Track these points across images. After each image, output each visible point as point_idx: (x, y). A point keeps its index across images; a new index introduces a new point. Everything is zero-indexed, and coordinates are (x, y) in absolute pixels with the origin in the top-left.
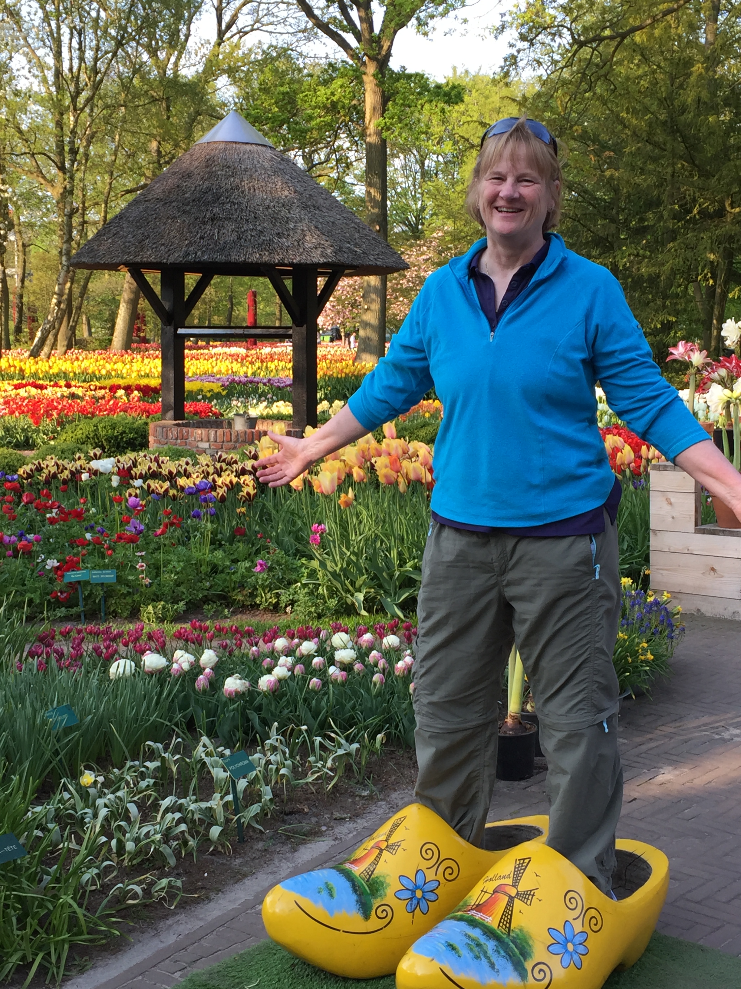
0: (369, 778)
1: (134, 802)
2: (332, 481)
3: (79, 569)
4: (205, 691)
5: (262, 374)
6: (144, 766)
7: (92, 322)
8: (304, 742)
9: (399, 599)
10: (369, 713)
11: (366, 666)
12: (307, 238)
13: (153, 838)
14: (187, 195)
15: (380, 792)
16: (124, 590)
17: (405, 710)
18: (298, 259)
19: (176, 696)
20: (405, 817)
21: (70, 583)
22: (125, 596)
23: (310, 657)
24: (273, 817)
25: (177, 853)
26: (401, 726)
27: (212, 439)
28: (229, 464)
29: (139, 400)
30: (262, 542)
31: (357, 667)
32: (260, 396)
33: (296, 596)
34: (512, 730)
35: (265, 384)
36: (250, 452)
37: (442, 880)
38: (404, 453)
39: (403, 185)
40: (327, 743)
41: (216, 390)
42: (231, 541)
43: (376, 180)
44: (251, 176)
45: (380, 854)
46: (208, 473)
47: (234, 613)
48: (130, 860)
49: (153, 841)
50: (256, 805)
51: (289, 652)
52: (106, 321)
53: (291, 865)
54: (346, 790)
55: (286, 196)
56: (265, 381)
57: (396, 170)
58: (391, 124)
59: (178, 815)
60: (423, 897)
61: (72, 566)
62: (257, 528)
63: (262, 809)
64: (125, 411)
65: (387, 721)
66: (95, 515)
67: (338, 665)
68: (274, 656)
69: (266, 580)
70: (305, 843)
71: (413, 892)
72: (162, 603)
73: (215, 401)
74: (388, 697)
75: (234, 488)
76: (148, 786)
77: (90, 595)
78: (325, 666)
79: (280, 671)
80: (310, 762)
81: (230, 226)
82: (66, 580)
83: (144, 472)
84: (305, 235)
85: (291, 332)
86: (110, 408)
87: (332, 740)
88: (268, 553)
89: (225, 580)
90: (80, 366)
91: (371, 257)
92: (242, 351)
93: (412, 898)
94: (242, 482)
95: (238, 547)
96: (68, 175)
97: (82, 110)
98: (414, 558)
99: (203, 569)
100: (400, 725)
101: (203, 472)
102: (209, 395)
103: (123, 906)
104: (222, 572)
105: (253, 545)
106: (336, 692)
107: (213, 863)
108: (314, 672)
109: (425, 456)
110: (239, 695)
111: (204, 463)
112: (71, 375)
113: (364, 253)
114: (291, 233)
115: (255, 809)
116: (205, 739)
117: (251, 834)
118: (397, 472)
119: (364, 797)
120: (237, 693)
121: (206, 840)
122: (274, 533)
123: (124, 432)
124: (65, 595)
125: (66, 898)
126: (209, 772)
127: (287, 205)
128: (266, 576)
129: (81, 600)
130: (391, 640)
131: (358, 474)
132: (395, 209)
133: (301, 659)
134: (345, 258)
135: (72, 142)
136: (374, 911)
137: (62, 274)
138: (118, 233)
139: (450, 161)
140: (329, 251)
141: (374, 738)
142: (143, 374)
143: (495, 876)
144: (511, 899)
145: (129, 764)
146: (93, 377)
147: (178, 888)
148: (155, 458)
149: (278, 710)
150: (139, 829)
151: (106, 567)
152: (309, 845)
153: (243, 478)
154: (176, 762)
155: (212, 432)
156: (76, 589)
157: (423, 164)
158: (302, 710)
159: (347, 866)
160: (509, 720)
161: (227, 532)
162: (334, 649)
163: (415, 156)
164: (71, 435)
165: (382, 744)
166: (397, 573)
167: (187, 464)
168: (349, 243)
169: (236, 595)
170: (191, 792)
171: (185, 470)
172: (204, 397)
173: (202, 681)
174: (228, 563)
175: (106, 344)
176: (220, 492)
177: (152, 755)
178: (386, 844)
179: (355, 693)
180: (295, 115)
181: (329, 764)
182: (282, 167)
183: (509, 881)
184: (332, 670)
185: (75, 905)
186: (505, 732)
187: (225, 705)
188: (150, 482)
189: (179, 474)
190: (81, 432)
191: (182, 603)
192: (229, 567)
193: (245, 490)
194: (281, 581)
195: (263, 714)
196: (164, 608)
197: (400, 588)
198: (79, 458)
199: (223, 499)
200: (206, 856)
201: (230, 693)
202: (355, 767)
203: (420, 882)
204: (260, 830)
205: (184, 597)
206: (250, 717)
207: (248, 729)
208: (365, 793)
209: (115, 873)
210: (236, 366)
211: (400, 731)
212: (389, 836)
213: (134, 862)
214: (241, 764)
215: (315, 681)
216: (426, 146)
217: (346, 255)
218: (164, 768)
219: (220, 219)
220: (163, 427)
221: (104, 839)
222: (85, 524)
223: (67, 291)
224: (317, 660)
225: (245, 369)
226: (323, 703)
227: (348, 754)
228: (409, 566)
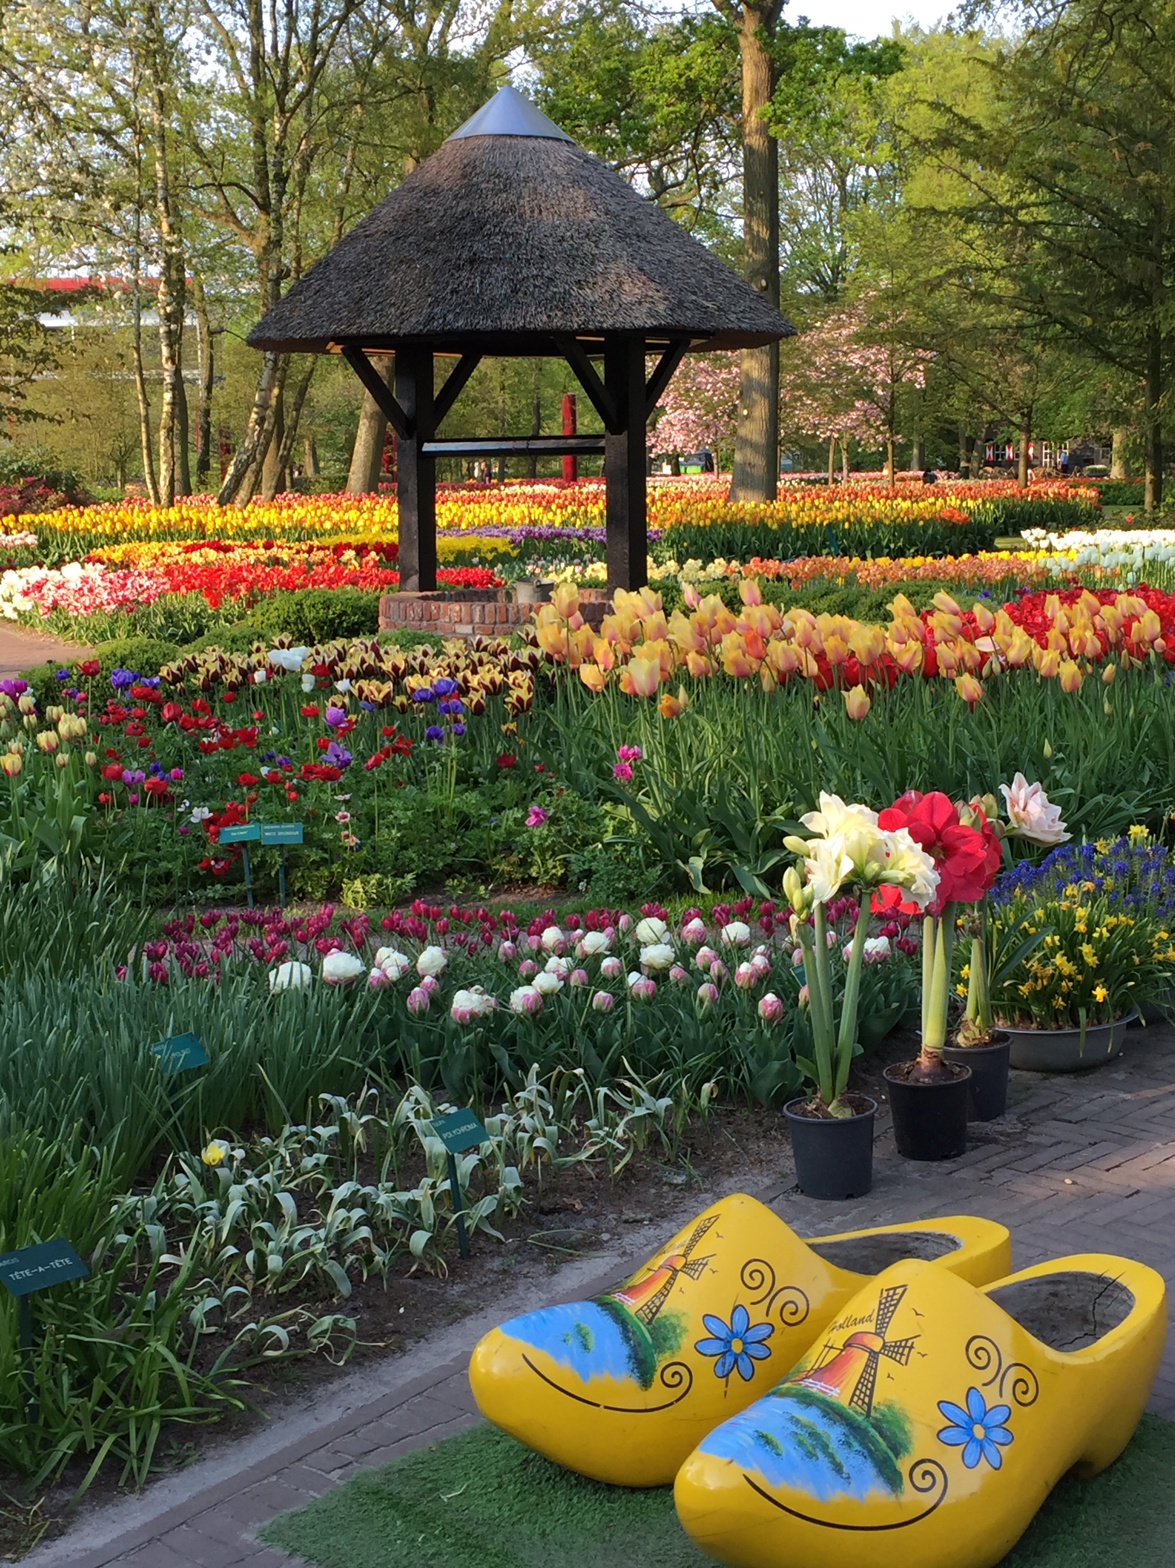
0: (685, 1156)
1: (290, 1191)
2: (651, 673)
3: (244, 822)
4: (422, 1014)
5: (578, 522)
6: (315, 1134)
7: (320, 452)
8: (584, 1095)
9: (762, 867)
10: (690, 1048)
11: (691, 973)
12: (626, 287)
13: (311, 1249)
14: (431, 224)
15: (705, 1177)
16: (315, 855)
17: (751, 1043)
18: (611, 322)
19: (375, 1020)
20: (717, 1217)
21: (231, 845)
22: (317, 865)
23: (598, 958)
24: (520, 1218)
25: (353, 1274)
26: (744, 1071)
27: (477, 619)
28: (495, 654)
29: (376, 564)
30: (542, 777)
31: (675, 973)
32: (572, 559)
33: (594, 864)
34: (928, 1075)
35: (580, 538)
36: (528, 635)
37: (778, 1324)
38: (774, 628)
39: (812, 219)
40: (619, 1097)
41: (502, 550)
42: (493, 777)
43: (760, 206)
44: (535, 189)
45: (673, 1278)
46: (457, 669)
47: (495, 892)
48: (275, 1286)
49: (312, 1254)
50: (489, 1198)
51: (564, 951)
52: (341, 450)
53: (544, 1297)
54: (648, 1174)
55: (592, 221)
56: (581, 533)
57: (799, 193)
58: (784, 112)
59: (357, 1213)
60: (744, 1351)
61: (235, 818)
62: (537, 756)
63: (501, 1204)
64: (354, 583)
65: (720, 1061)
66: (277, 738)
67: (646, 971)
68: (540, 957)
69: (546, 840)
70: (572, 1261)
71: (728, 1343)
72: (378, 876)
73: (500, 566)
74: (724, 1023)
75: (496, 691)
76: (317, 1165)
77: (263, 863)
78: (621, 972)
79: (546, 981)
80: (588, 1128)
81: (500, 272)
82: (223, 840)
83: (354, 669)
84: (621, 284)
85: (602, 443)
86: (330, 579)
87: (627, 1092)
88: (550, 794)
89: (481, 839)
90: (290, 518)
91: (732, 317)
92: (552, 490)
93: (724, 1353)
94: (510, 681)
95: (504, 786)
96: (273, 215)
97: (293, 111)
98: (789, 800)
99: (446, 821)
100: (744, 1068)
101: (449, 666)
102: (490, 556)
103: (258, 1360)
104: (478, 826)
105: (529, 784)
106: (638, 1014)
107: (415, 1292)
108: (604, 983)
109: (805, 631)
110: (475, 1019)
111: (452, 652)
112: (278, 530)
113: (719, 309)
114: (600, 280)
115: (487, 1205)
116: (417, 1091)
117: (482, 1244)
118: (761, 658)
119: (677, 1185)
120: (473, 1015)
121: (405, 1253)
122: (564, 765)
123: (344, 613)
124: (222, 864)
125: (157, 1345)
126: (420, 1146)
127: (593, 235)
128: (545, 832)
129: (246, 870)
130: (736, 930)
131: (696, 664)
132: (798, 258)
133: (583, 961)
134: (688, 318)
135: (279, 164)
136: (658, 1373)
137: (267, 373)
138: (322, 289)
139: (889, 177)
140: (661, 308)
141: (698, 1092)
142: (389, 526)
143: (847, 1319)
144: (874, 1356)
145: (287, 1130)
146: (313, 532)
147: (351, 1333)
148: (373, 644)
149: (542, 1044)
150: (291, 1233)
151: (287, 819)
152: (577, 1264)
153: (512, 676)
154: (365, 1125)
155: (477, 608)
156: (240, 855)
157: (844, 182)
158: (581, 1046)
159: (617, 1297)
160: (924, 1061)
161: (488, 763)
162: (640, 944)
163: (831, 170)
164: (261, 619)
165: (710, 1100)
166: (760, 825)
167: (425, 654)
168: (695, 293)
169: (499, 863)
170: (384, 1176)
171: (422, 665)
172: (483, 561)
173: (417, 997)
174: (486, 812)
175: (339, 485)
176: (475, 697)
177: (327, 1115)
178: (683, 1261)
179: (669, 1015)
180: (629, 105)
181: (620, 1131)
182: (585, 173)
183: (870, 1327)
184: (633, 978)
185: (171, 1358)
186: (917, 1080)
187: (455, 1035)
188: (363, 683)
189: (410, 670)
190: (276, 613)
191: (410, 876)
192: (486, 819)
193: (515, 693)
194: (570, 840)
195: (518, 1050)
196: (380, 884)
197: (765, 849)
198: (258, 650)
199: (479, 709)
200: (406, 1280)
201: (463, 1016)
202: (664, 1138)
203: (739, 1327)
204: (498, 1239)
205: (413, 866)
206: (496, 1054)
207: (493, 1075)
208: (679, 1180)
209: (247, 1307)
210: (537, 512)
211: (743, 1078)
212: (690, 1248)
213: (282, 1289)
214: (463, 1129)
215: (601, 998)
216: (849, 154)
217: (689, 314)
218: (345, 1135)
219: (483, 261)
220: (401, 601)
221: (231, 1250)
222: (262, 752)
223: (273, 402)
224: (608, 963)
225: (550, 515)
226: (616, 1033)
227: (653, 1116)
228: (778, 814)
